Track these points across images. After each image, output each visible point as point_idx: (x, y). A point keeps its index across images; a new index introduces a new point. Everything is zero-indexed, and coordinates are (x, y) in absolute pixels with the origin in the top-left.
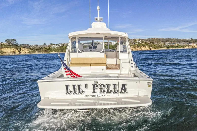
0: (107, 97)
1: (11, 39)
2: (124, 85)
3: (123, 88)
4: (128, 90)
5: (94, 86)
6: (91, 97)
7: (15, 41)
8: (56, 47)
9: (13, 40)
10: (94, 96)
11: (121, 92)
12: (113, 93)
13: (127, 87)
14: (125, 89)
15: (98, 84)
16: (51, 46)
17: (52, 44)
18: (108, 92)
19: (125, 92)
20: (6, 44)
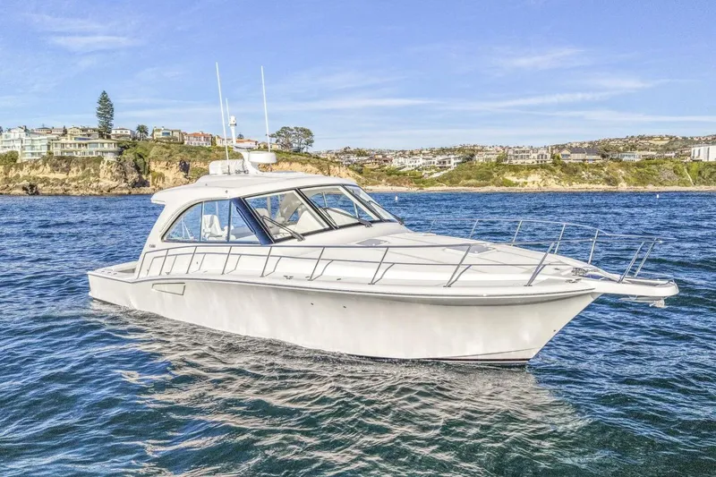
20: (274, 147)
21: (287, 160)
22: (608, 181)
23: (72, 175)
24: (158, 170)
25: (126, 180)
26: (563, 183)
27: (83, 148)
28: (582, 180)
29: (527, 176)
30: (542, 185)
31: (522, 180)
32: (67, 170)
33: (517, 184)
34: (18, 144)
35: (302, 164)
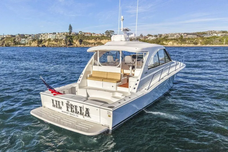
0: (76, 117)
1: (110, 31)
2: (87, 109)
3: (87, 112)
4: (90, 115)
5: (67, 104)
6: (66, 114)
7: (113, 33)
8: (153, 39)
9: (112, 31)
10: (68, 113)
11: (86, 115)
12: (80, 115)
13: (90, 112)
14: (88, 113)
15: (69, 104)
16: (147, 38)
17: (149, 35)
18: (76, 112)
19: (89, 116)
20: (105, 36)
21: (105, 39)
22: (194, 43)
23: (58, 43)
24: (75, 42)
25: (67, 44)
26: (179, 44)
27: (60, 37)
28: (186, 43)
29: (169, 42)
30: (172, 45)
31: (167, 43)
32: (57, 42)
33: (165, 44)
34: (51, 37)
35: (108, 40)
